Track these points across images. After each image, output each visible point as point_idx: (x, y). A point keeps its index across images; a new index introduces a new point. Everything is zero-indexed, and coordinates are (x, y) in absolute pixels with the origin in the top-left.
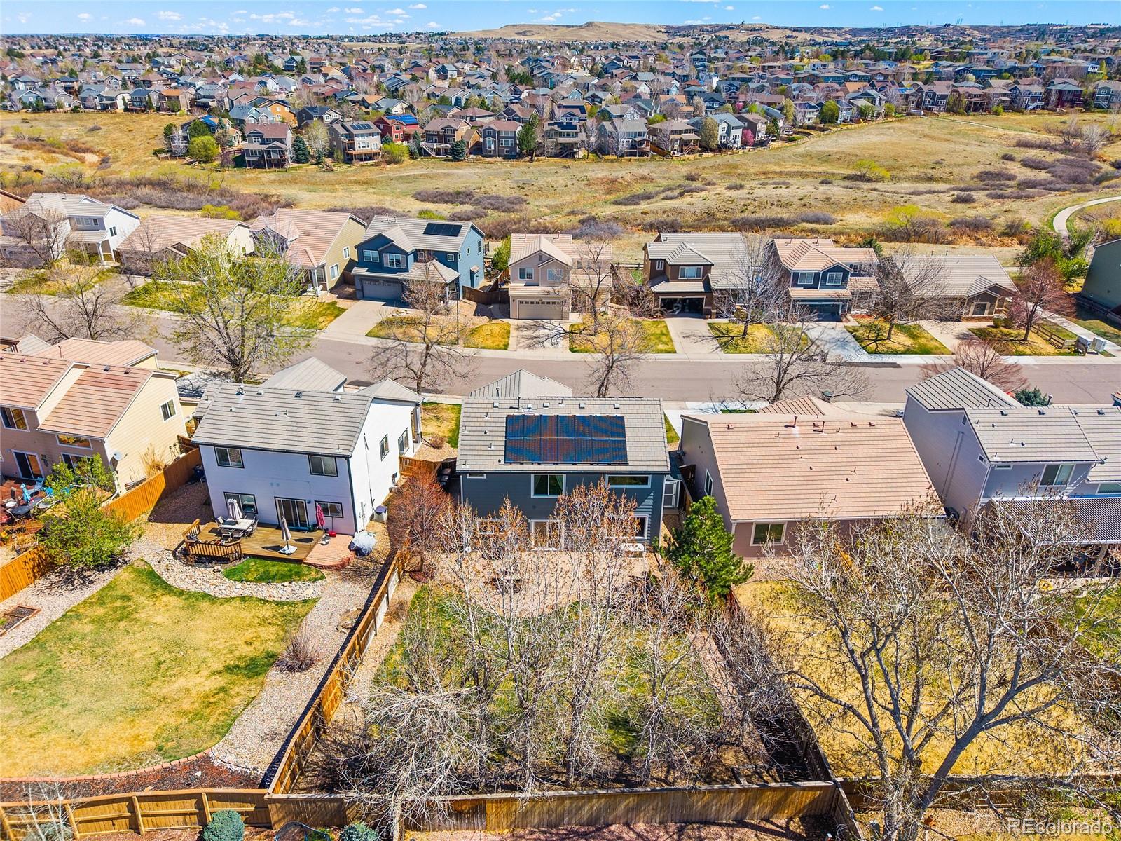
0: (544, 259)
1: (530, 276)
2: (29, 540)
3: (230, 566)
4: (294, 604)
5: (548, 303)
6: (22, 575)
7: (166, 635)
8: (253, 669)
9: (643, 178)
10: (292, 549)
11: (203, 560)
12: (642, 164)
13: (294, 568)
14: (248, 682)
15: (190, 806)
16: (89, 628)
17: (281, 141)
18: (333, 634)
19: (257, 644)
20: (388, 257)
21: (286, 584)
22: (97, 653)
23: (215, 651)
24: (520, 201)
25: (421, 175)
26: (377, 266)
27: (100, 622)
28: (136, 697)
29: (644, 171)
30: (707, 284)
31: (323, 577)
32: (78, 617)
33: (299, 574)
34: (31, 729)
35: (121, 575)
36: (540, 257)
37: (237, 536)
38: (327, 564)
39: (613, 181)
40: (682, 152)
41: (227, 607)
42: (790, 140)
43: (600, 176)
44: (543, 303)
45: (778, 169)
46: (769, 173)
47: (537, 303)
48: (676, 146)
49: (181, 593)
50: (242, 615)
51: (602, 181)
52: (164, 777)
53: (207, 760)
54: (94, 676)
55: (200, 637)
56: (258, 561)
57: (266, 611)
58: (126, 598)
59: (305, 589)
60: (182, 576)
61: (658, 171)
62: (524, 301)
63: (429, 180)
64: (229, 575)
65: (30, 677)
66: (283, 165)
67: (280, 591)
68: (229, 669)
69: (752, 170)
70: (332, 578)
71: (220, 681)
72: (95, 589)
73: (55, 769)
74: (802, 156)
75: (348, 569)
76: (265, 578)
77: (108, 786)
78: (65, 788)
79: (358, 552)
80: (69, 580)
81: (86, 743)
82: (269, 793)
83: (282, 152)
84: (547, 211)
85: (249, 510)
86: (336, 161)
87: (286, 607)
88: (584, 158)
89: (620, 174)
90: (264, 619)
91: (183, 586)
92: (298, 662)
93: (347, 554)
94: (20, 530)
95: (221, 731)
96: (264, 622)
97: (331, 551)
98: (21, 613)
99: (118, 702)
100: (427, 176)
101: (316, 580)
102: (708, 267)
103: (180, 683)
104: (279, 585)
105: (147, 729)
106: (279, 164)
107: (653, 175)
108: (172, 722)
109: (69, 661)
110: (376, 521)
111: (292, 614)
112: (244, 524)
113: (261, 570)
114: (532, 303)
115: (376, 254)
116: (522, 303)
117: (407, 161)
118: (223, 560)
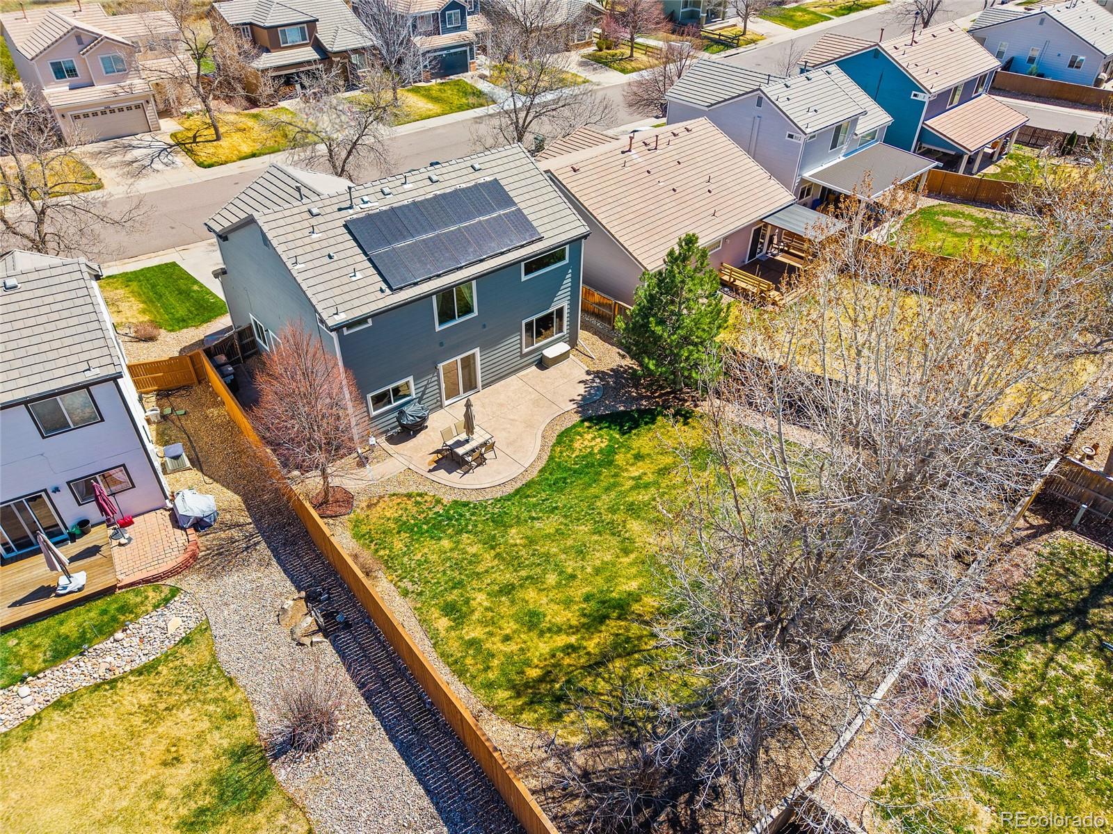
0: (85, 40)
1: (72, 72)
4: (171, 655)
5: (121, 110)
8: (238, 793)
10: (79, 578)
13: (110, 605)
14: (260, 817)
18: (304, 654)
19: (188, 753)
21: (119, 635)
30: (318, 46)
31: (175, 591)
33: (126, 609)
36: (79, 39)
38: (164, 567)
41: (45, 736)
44: (112, 111)
47: (103, 113)
50: (94, 730)
56: (21, 632)
57: (134, 696)
59: (164, 624)
62: (80, 115)
67: (121, 653)
68: (196, 824)
70: (190, 582)
75: (206, 558)
76: (63, 651)
79: (197, 525)
87: (163, 669)
90: (145, 710)
93: (182, 537)
96: (152, 713)
97: (147, 547)
101: (166, 601)
102: (312, 24)
104: (108, 644)
110: (174, 471)
111: (189, 671)
113: (46, 642)
114: (95, 114)
116: (77, 117)
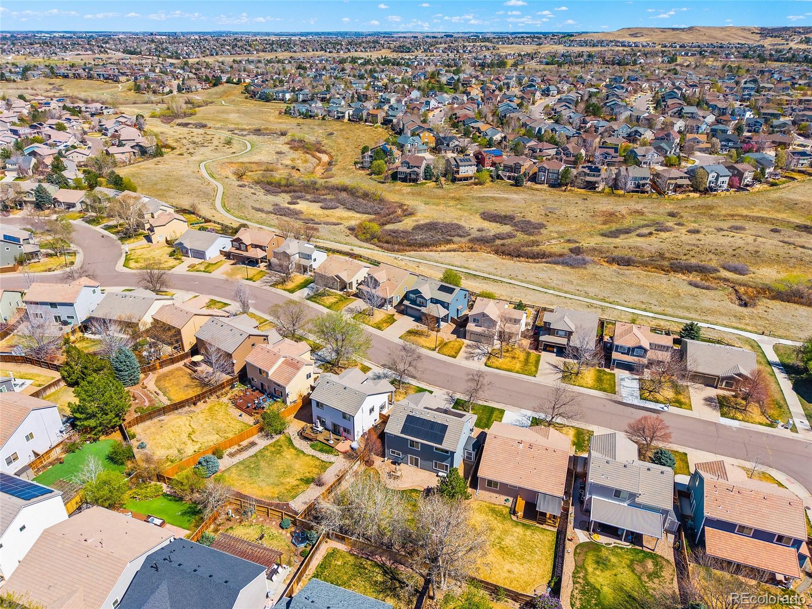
0: (485, 316)
1: (478, 322)
2: (259, 417)
3: (312, 443)
4: (326, 462)
5: (484, 336)
6: (255, 431)
7: (288, 463)
8: (307, 481)
9: (637, 212)
10: (332, 442)
11: (306, 438)
12: (640, 200)
13: (330, 450)
14: (305, 485)
15: (280, 514)
16: (269, 454)
17: (418, 167)
18: (334, 477)
19: (311, 473)
20: (419, 300)
21: (327, 454)
22: (270, 463)
23: (300, 473)
24: (542, 226)
25: (491, 197)
26: (413, 302)
27: (272, 453)
28: (276, 481)
29: (639, 207)
30: (569, 341)
31: (338, 455)
32: (267, 449)
33: (331, 452)
34: (251, 482)
35: (281, 437)
36: (483, 315)
37: (316, 432)
38: (341, 450)
39: (612, 214)
40: (675, 191)
41: (307, 458)
42: (773, 185)
43: (604, 209)
44: (482, 336)
45: (745, 212)
46: (736, 215)
48: (671, 188)
49: (296, 449)
50: (310, 462)
51: (603, 214)
52: (277, 505)
53: (288, 504)
54: (267, 471)
55: (297, 466)
56: (321, 444)
58: (281, 446)
59: (331, 458)
60: (299, 443)
61: (650, 207)
63: (494, 201)
64: (311, 446)
65: (252, 466)
66: (417, 181)
67: (324, 457)
68: (301, 479)
69: (724, 212)
70: (341, 456)
71: (298, 482)
72: (274, 440)
73: (254, 495)
74: (773, 202)
75: (347, 454)
76: (321, 451)
77: (265, 503)
78: (256, 501)
79: (352, 448)
80: (267, 436)
81: (262, 490)
82: (297, 517)
83: (418, 174)
84: (555, 235)
85: (323, 423)
86: (447, 180)
87: (324, 463)
88: (602, 192)
89: (619, 208)
91: (297, 446)
92: (320, 484)
93: (348, 448)
94: (257, 413)
95: (294, 497)
96: (316, 466)
97: (343, 446)
98: (253, 444)
99: (271, 481)
100: (494, 199)
101: (336, 455)
102: (571, 333)
103: (288, 480)
104: (324, 454)
105: (276, 490)
106: (415, 180)
107: (645, 210)
108: (283, 491)
109: (263, 464)
110: (360, 439)
111: (324, 466)
112: (320, 428)
113: (321, 447)
114: (477, 335)
115: (414, 296)
116: (472, 333)
117: (489, 184)
118: (311, 440)
